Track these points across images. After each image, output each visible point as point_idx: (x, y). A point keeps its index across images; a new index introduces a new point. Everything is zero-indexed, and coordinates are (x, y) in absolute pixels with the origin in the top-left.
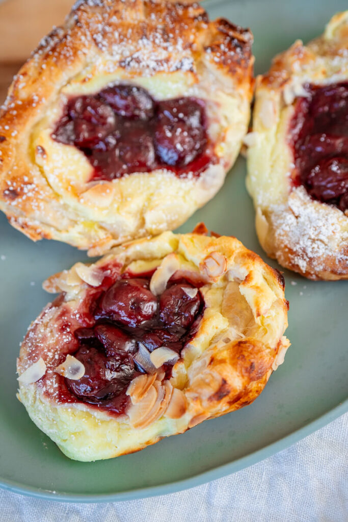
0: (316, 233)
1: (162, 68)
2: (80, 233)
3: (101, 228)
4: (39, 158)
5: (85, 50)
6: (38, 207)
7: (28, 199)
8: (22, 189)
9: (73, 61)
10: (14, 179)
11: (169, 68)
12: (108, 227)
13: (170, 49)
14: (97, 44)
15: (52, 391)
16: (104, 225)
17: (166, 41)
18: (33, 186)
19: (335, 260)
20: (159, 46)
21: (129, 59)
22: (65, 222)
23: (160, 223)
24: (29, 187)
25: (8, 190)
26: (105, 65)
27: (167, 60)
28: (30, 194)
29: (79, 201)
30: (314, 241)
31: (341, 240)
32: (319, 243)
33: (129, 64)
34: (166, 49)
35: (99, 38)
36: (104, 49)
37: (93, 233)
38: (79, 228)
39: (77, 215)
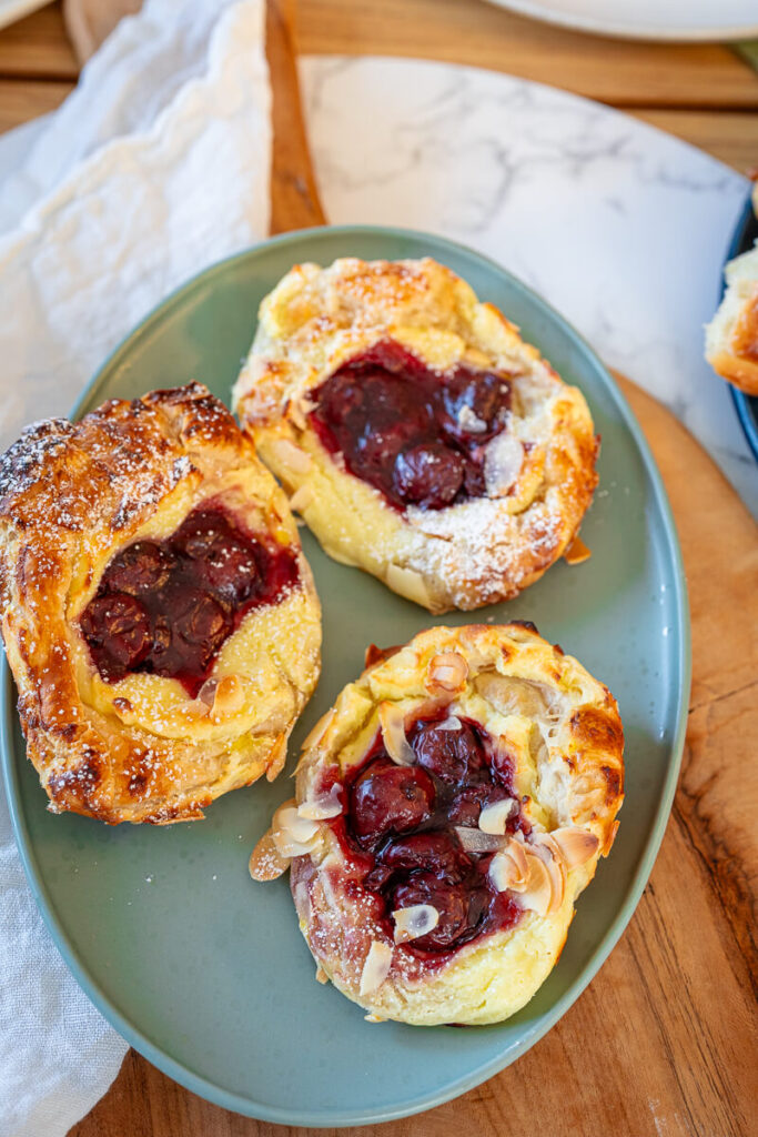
0: (489, 539)
1: (161, 494)
2: (241, 763)
3: (257, 735)
4: (127, 717)
5: (63, 546)
6: (175, 774)
7: (160, 772)
8: (144, 767)
9: (59, 570)
10: (127, 765)
11: (168, 488)
12: (265, 727)
13: (150, 466)
14: (69, 528)
15: (414, 969)
16: (258, 729)
17: (139, 460)
18: (151, 752)
19: (530, 554)
20: (136, 473)
21: (122, 513)
22: (213, 766)
23: (312, 671)
24: (149, 757)
25: (132, 782)
26: (97, 544)
27: (160, 480)
28: (157, 766)
29: (214, 724)
30: (491, 551)
31: (515, 519)
32: (499, 548)
33: (126, 518)
34: (145, 469)
35: (67, 519)
36: (81, 526)
37: (257, 749)
38: (235, 758)
39: (220, 744)
